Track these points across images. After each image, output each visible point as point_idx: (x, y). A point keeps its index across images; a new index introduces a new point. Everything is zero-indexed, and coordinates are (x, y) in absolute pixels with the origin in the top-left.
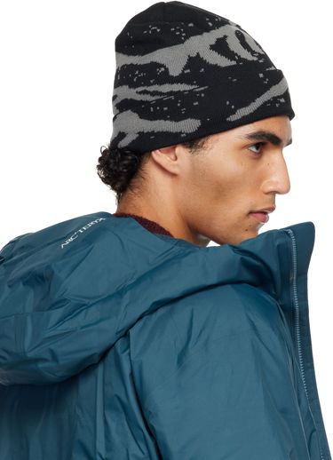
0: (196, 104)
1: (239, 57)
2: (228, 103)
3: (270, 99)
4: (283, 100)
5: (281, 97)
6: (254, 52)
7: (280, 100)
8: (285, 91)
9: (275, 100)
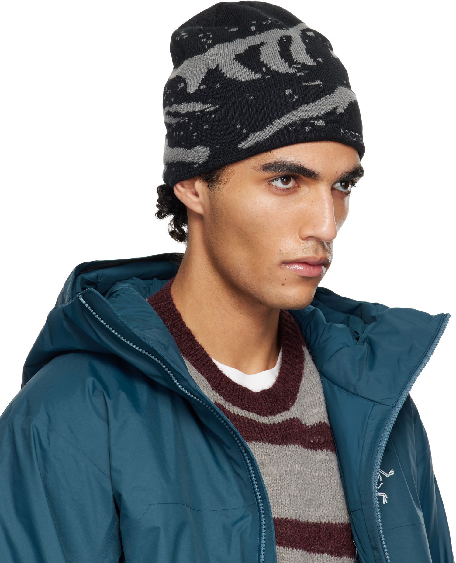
0: (206, 127)
1: (268, 69)
2: (239, 126)
3: (295, 122)
4: (321, 123)
5: (317, 118)
6: (296, 63)
7: (314, 122)
8: (328, 110)
9: (305, 122)
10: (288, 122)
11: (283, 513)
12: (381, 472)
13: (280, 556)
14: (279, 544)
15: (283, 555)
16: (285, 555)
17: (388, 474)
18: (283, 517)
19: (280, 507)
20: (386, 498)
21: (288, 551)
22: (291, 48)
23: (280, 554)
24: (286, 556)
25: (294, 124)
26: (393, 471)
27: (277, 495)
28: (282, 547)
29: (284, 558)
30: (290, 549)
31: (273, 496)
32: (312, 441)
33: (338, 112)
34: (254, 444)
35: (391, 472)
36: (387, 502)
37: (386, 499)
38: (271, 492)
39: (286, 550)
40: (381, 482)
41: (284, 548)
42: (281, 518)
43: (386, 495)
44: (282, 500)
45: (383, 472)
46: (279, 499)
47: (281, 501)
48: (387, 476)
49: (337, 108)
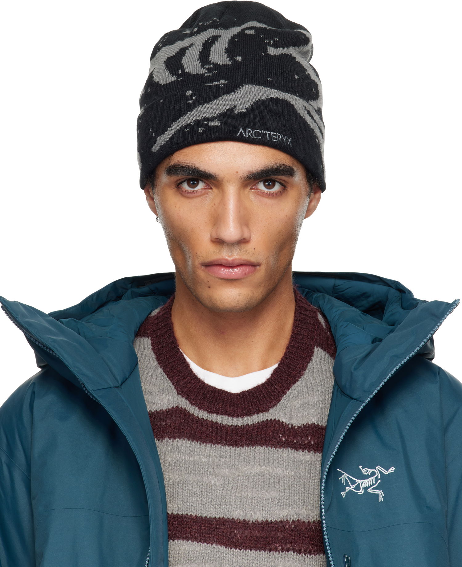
1: (183, 71)
2: (151, 130)
3: (189, 123)
4: (216, 123)
5: (212, 119)
6: (210, 63)
7: (209, 123)
8: (224, 110)
9: (199, 123)
10: (184, 124)
11: (229, 513)
12: (380, 470)
13: (221, 556)
14: (222, 543)
15: (224, 555)
16: (226, 554)
17: (388, 471)
18: (229, 517)
19: (228, 507)
20: (382, 495)
21: (229, 552)
22: (212, 48)
23: (221, 554)
24: (227, 556)
25: (188, 126)
26: (394, 469)
27: (226, 495)
28: (224, 547)
29: (225, 558)
30: (232, 549)
31: (222, 495)
32: (295, 442)
33: (236, 111)
34: (211, 446)
35: (391, 469)
36: (383, 500)
37: (383, 497)
38: (221, 492)
39: (228, 550)
40: (379, 479)
41: (226, 547)
42: (227, 518)
43: (382, 493)
44: (232, 500)
45: (382, 470)
46: (228, 499)
47: (230, 501)
48: (386, 474)
49: (235, 107)
